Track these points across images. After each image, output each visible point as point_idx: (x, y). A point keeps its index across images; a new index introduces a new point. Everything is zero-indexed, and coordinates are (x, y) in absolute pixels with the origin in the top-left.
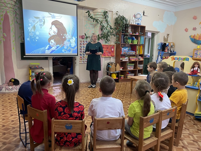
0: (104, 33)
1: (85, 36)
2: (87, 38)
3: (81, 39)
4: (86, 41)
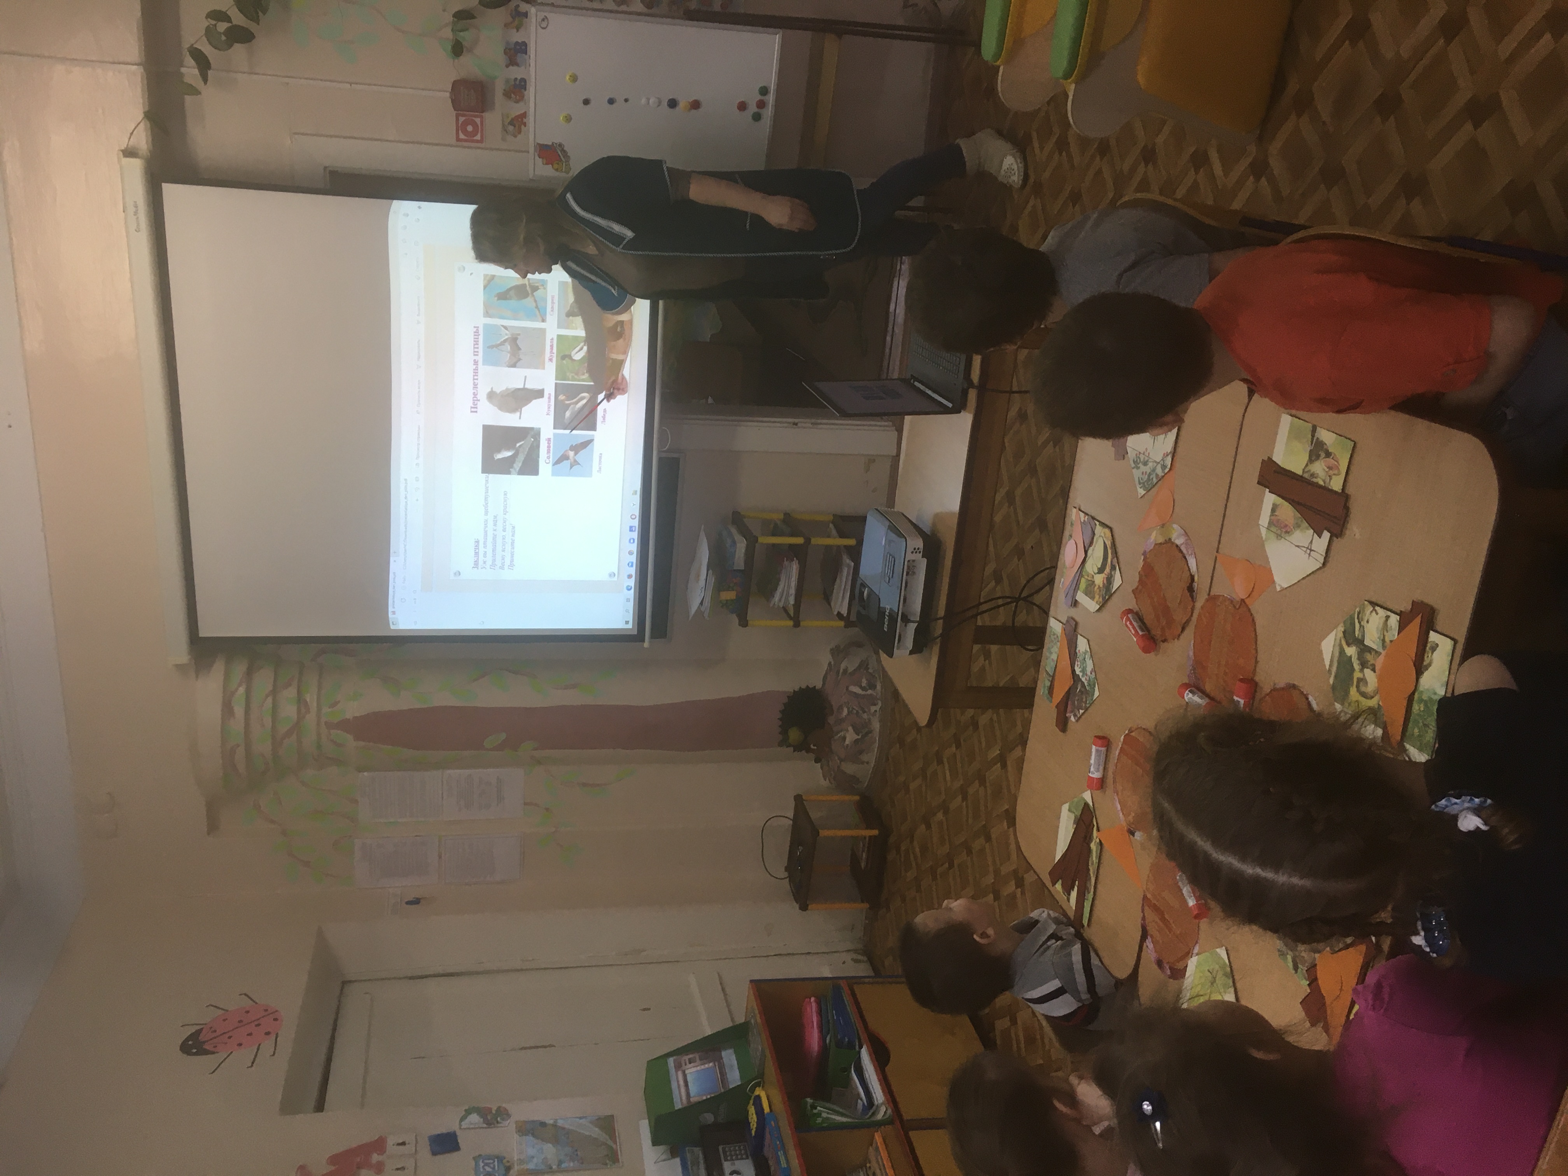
3: (493, 120)
4: (507, 66)
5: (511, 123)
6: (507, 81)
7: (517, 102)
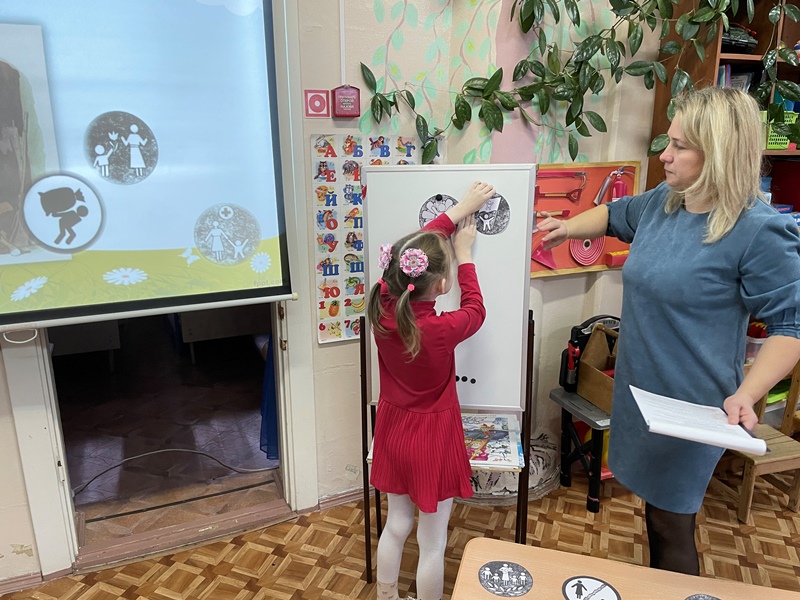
0: (544, 60)
1: (366, 97)
2: (382, 107)
3: (327, 126)
4: (371, 139)
5: (326, 143)
6: (359, 140)
7: (344, 149)
